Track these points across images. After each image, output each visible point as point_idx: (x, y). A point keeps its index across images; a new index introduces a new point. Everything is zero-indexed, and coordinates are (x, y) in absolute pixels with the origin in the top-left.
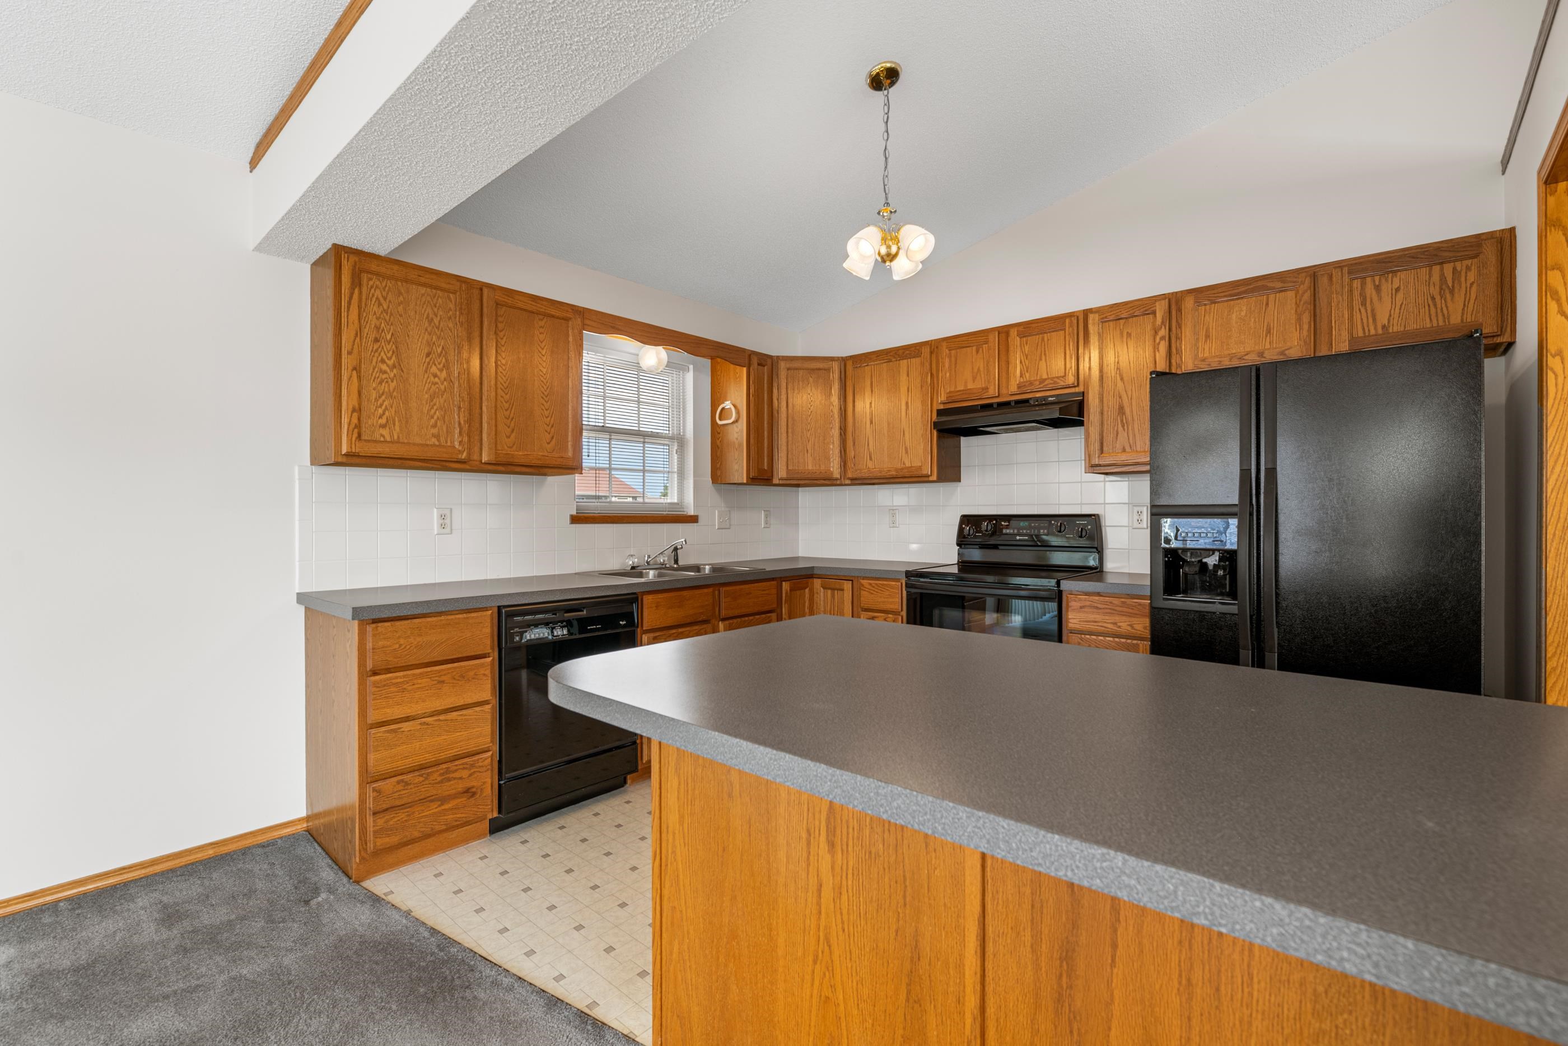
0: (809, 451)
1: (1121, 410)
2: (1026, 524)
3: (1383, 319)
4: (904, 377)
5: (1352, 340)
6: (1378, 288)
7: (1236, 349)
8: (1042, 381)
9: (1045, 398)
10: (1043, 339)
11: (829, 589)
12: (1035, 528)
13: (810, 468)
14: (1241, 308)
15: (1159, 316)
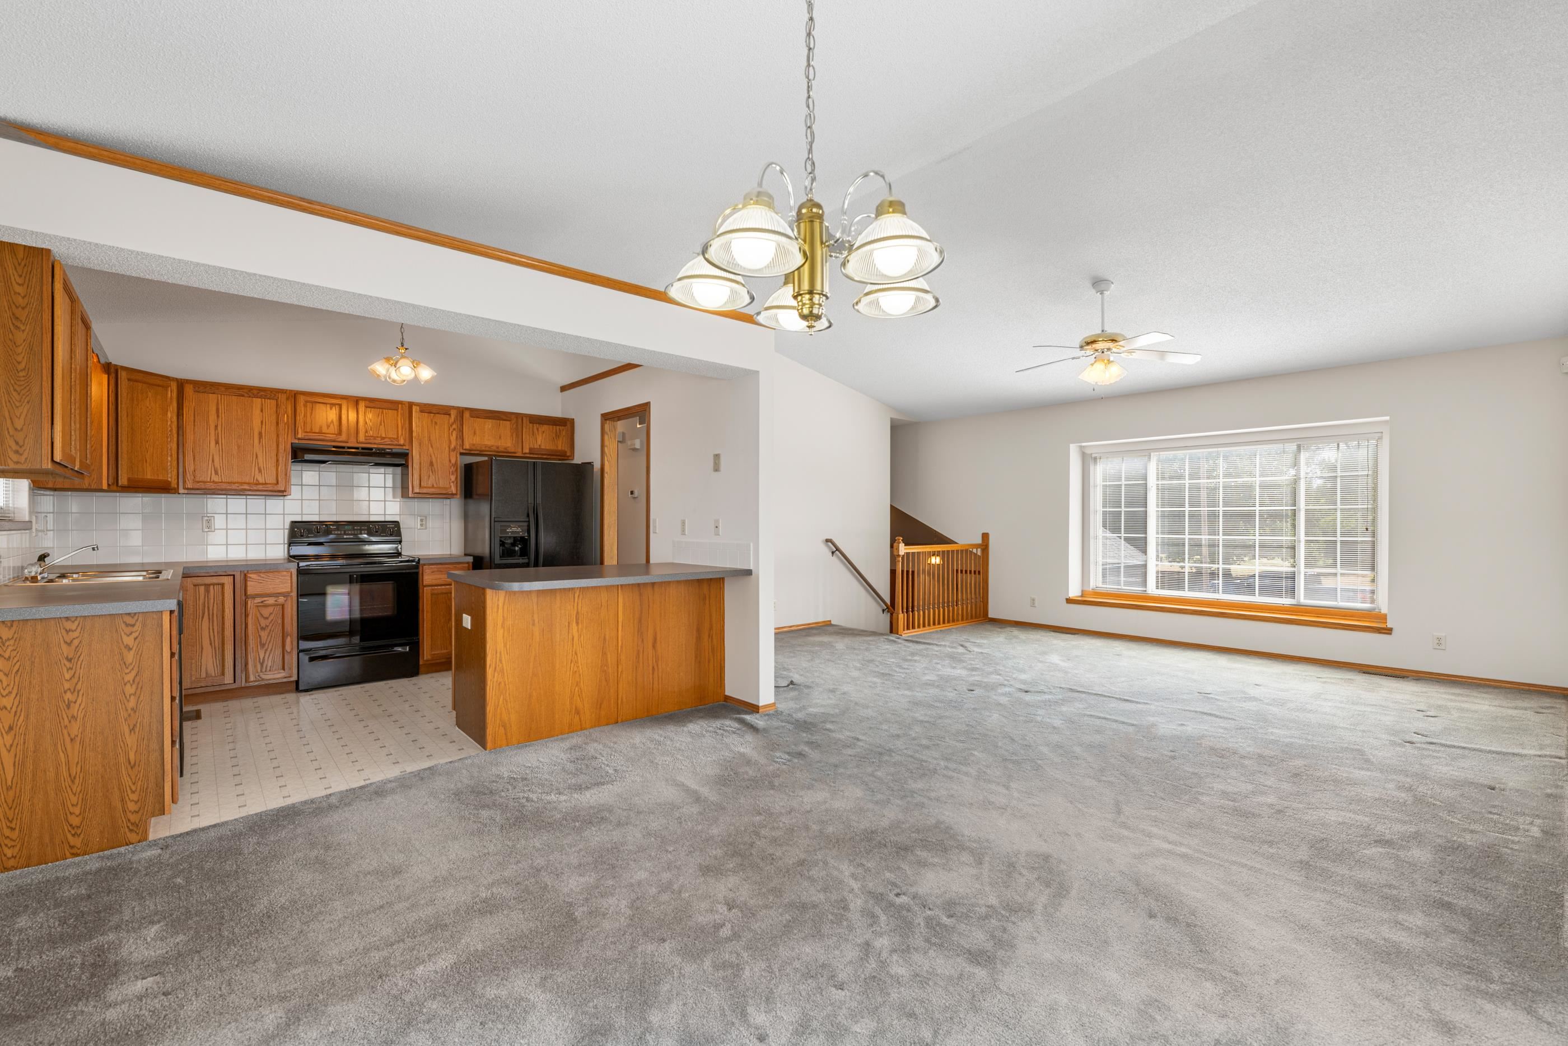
0: (148, 461)
1: (431, 464)
2: (350, 527)
3: (539, 442)
4: (257, 412)
5: (530, 449)
6: (538, 429)
7: (487, 443)
8: (383, 438)
9: (384, 449)
10: (382, 412)
11: (202, 585)
12: (357, 530)
13: (149, 477)
14: (489, 424)
15: (453, 417)
